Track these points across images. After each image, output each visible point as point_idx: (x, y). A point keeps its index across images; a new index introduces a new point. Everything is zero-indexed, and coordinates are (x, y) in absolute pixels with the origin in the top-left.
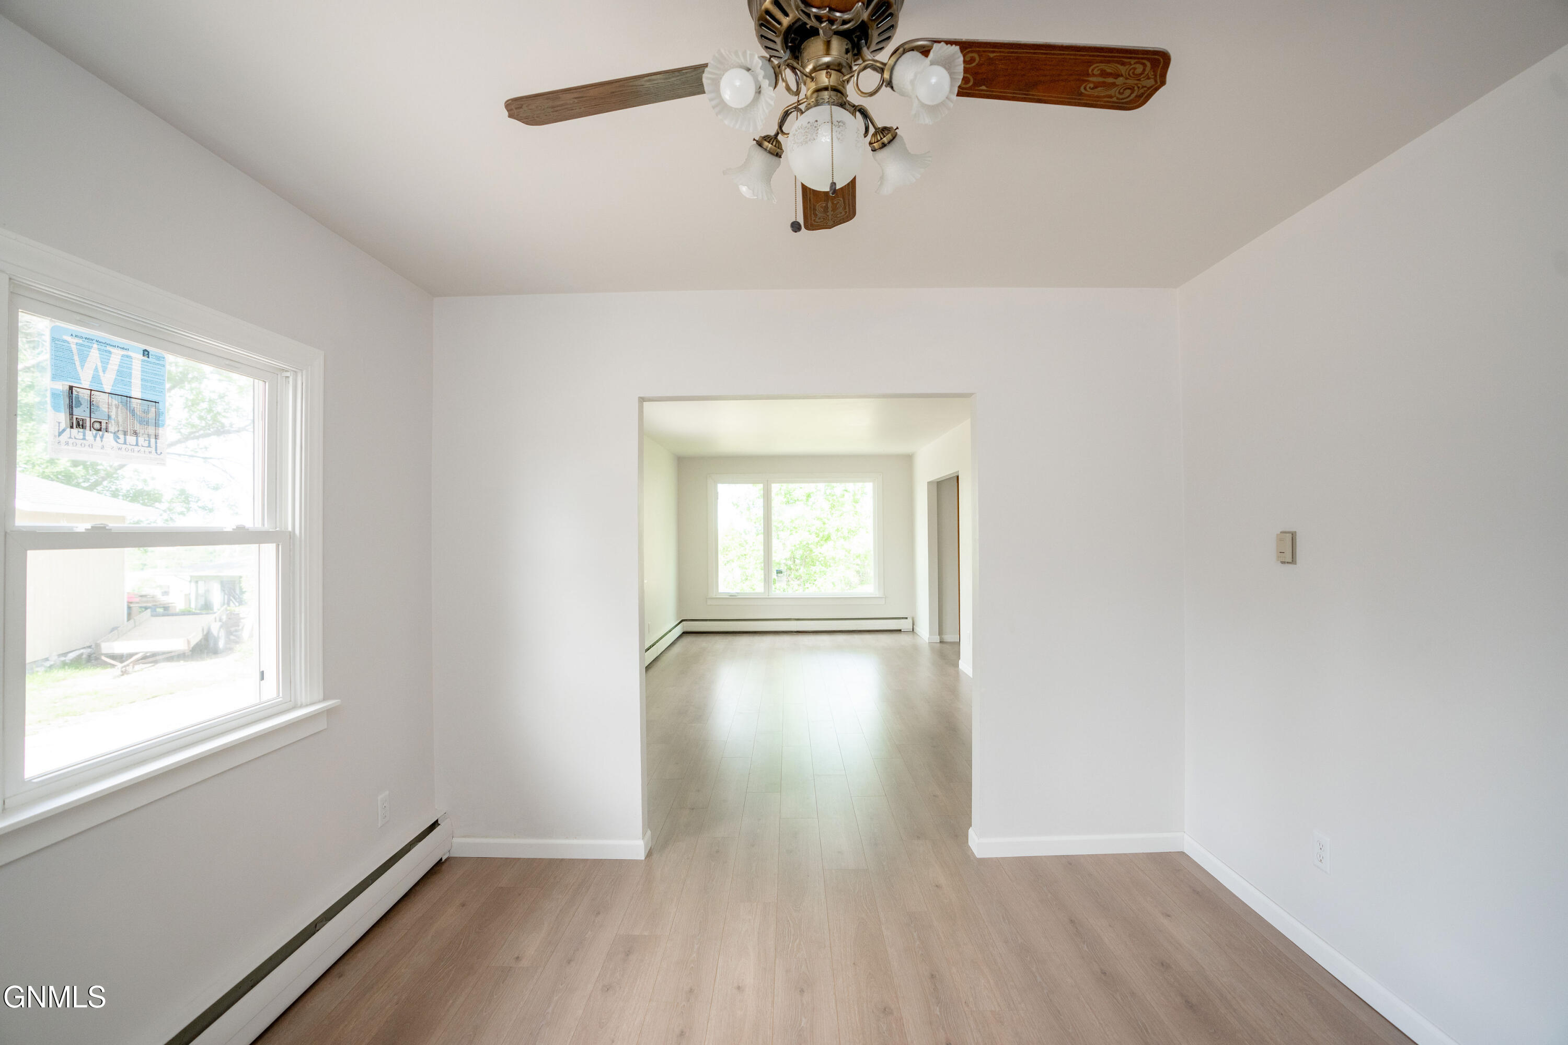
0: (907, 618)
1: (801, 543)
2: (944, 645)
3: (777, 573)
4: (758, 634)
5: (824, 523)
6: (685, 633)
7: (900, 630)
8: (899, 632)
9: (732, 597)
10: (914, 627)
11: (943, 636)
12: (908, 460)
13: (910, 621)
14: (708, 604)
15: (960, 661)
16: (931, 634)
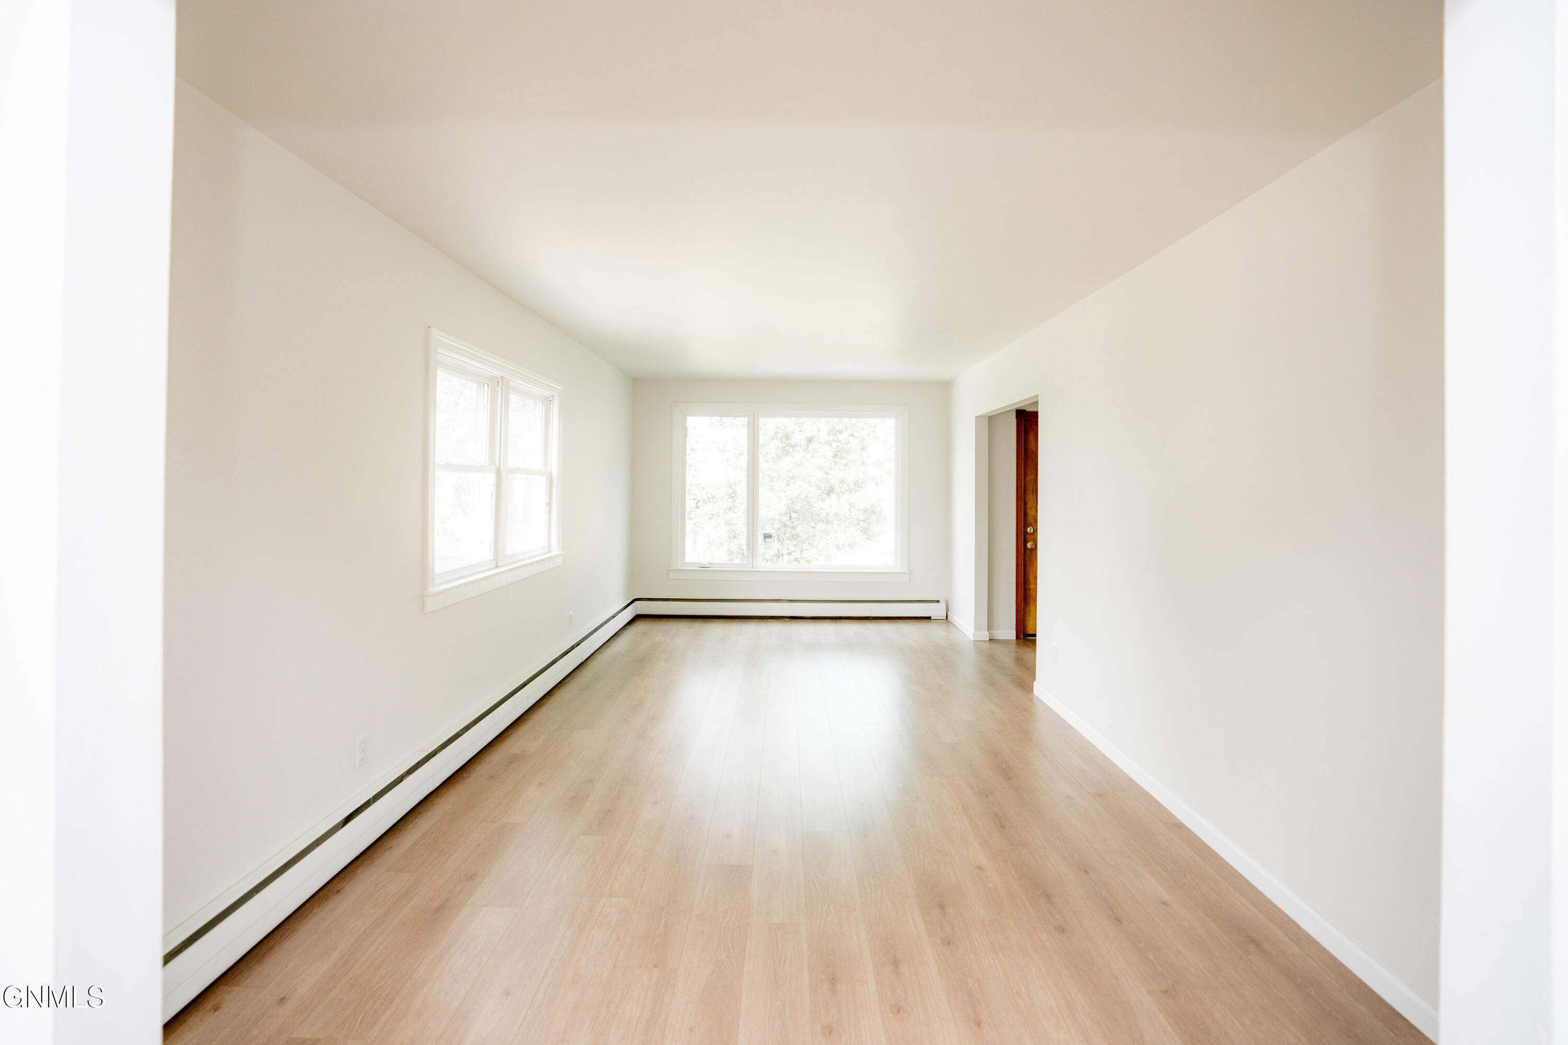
0: (938, 601)
1: (800, 496)
2: (995, 646)
3: (765, 537)
4: (738, 620)
5: (827, 474)
6: (638, 618)
7: (929, 618)
8: (927, 620)
9: (704, 568)
10: (949, 613)
11: (993, 631)
12: (945, 387)
13: (942, 605)
14: (670, 578)
15: (1035, 683)
16: (977, 628)
